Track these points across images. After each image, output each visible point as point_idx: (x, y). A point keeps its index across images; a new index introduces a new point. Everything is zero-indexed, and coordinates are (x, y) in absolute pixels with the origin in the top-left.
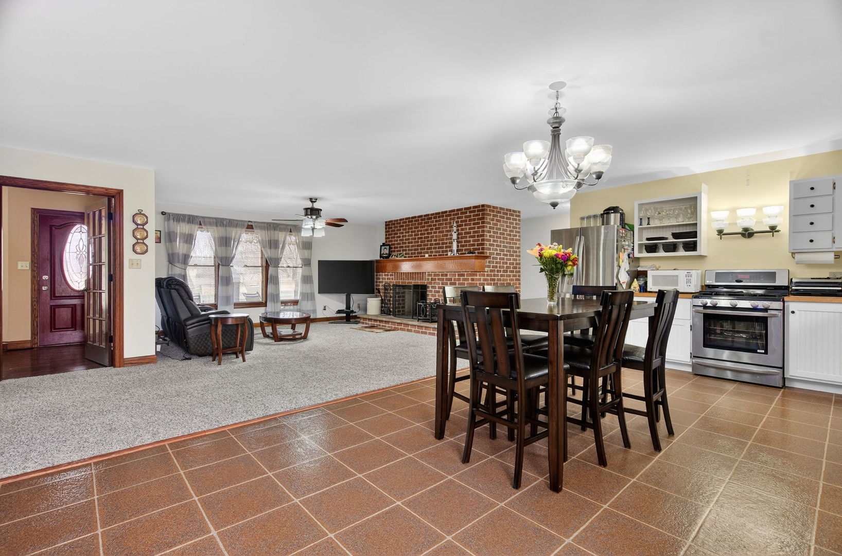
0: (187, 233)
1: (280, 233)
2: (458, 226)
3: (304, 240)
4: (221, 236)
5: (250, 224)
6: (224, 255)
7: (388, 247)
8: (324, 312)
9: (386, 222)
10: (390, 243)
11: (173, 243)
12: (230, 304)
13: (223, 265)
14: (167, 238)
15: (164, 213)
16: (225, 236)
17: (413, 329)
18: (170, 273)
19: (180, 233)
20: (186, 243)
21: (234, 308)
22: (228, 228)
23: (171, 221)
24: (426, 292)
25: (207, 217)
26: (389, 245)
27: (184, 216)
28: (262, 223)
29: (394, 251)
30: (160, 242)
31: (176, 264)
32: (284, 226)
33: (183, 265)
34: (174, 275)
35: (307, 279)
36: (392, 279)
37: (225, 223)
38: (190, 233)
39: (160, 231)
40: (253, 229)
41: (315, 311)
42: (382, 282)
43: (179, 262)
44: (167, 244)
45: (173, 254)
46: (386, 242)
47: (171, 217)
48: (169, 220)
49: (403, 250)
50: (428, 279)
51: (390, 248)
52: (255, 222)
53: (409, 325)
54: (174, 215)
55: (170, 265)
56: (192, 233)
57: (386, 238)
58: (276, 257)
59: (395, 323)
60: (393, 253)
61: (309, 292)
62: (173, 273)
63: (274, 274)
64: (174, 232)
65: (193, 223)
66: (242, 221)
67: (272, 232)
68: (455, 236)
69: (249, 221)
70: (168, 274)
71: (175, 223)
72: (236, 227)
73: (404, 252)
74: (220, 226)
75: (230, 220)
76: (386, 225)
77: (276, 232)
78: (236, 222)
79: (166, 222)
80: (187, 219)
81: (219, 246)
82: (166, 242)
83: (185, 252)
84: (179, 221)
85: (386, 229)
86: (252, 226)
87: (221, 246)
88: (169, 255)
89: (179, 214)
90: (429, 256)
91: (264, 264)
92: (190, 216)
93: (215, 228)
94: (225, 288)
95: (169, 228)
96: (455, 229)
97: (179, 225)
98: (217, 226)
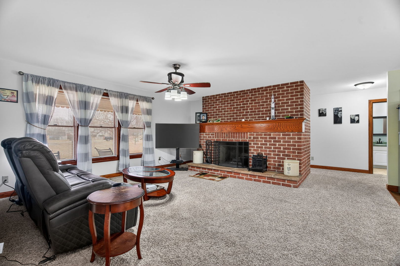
0: (47, 95)
1: (130, 101)
2: (275, 98)
3: (147, 108)
4: (81, 100)
5: (105, 92)
6: (83, 117)
7: (205, 115)
8: (159, 161)
9: (203, 97)
10: (207, 112)
11: (32, 104)
12: (88, 160)
13: (81, 126)
14: (25, 99)
15: (20, 73)
16: (84, 100)
17: (245, 177)
18: (28, 132)
19: (39, 95)
20: (46, 104)
21: (93, 163)
22: (87, 94)
23: (30, 82)
24: (248, 147)
25: (68, 83)
26: (207, 114)
27: (44, 78)
28: (116, 92)
29: (211, 118)
30: (17, 102)
31: (36, 124)
32: (133, 96)
33: (43, 125)
34: (33, 135)
35: (148, 138)
36: (213, 137)
37: (84, 89)
38: (49, 95)
39: (17, 91)
40: (108, 96)
41: (154, 161)
42: (203, 139)
43: (38, 122)
44: (25, 104)
45: (31, 114)
46: (203, 111)
47: (30, 78)
48: (27, 80)
49: (219, 117)
50: (250, 138)
51: (207, 116)
52: (110, 91)
53: (239, 173)
54: (32, 76)
55: (28, 125)
56: (52, 95)
57: (203, 109)
58: (127, 120)
59: (225, 171)
60: (210, 119)
61: (151, 147)
62: (32, 133)
63: (125, 134)
64: (32, 93)
65: (53, 86)
66: (99, 89)
67: (124, 99)
68: (273, 105)
69: (105, 90)
70: (26, 134)
71: (34, 84)
72: (94, 93)
73: (220, 118)
74: (80, 91)
75: (89, 87)
76: (203, 100)
77: (126, 100)
78: (94, 89)
79: (24, 83)
80: (46, 81)
81: (78, 109)
82: (23, 102)
83: (45, 113)
84: (38, 83)
85: (203, 102)
86: (108, 93)
87: (81, 109)
88: (27, 115)
89: (38, 76)
90: (245, 120)
91: (117, 126)
92: (50, 79)
93: (75, 92)
94: (84, 146)
95: (27, 89)
96: (273, 100)
97: (38, 87)
98: (76, 91)
